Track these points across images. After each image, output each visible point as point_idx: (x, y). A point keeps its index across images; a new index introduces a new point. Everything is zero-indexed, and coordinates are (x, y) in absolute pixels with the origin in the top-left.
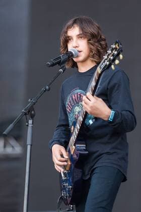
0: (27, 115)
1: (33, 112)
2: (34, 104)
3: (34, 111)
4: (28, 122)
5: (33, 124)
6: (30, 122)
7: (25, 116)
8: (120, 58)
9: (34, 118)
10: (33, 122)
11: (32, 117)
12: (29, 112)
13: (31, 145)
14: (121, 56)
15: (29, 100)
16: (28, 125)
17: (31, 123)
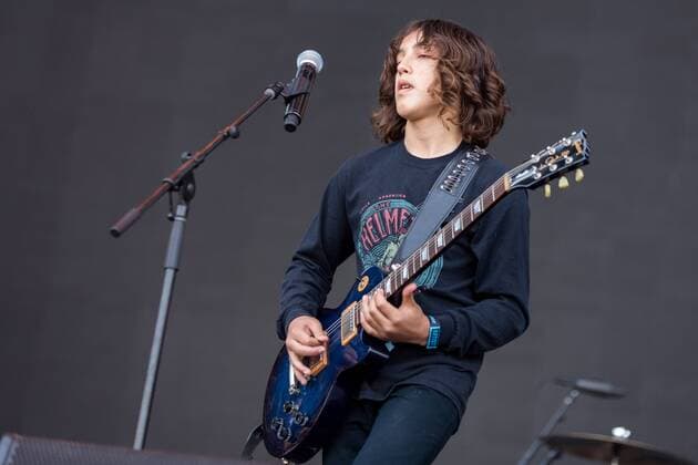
0: (174, 193)
1: (190, 186)
2: (196, 166)
3: (194, 183)
4: (172, 210)
5: (186, 216)
6: (181, 210)
7: (167, 195)
8: (574, 177)
9: (192, 201)
10: (187, 211)
11: (187, 198)
12: (180, 183)
13: (176, 270)
14: (580, 174)
15: (184, 155)
16: (172, 219)
17: (183, 214)
